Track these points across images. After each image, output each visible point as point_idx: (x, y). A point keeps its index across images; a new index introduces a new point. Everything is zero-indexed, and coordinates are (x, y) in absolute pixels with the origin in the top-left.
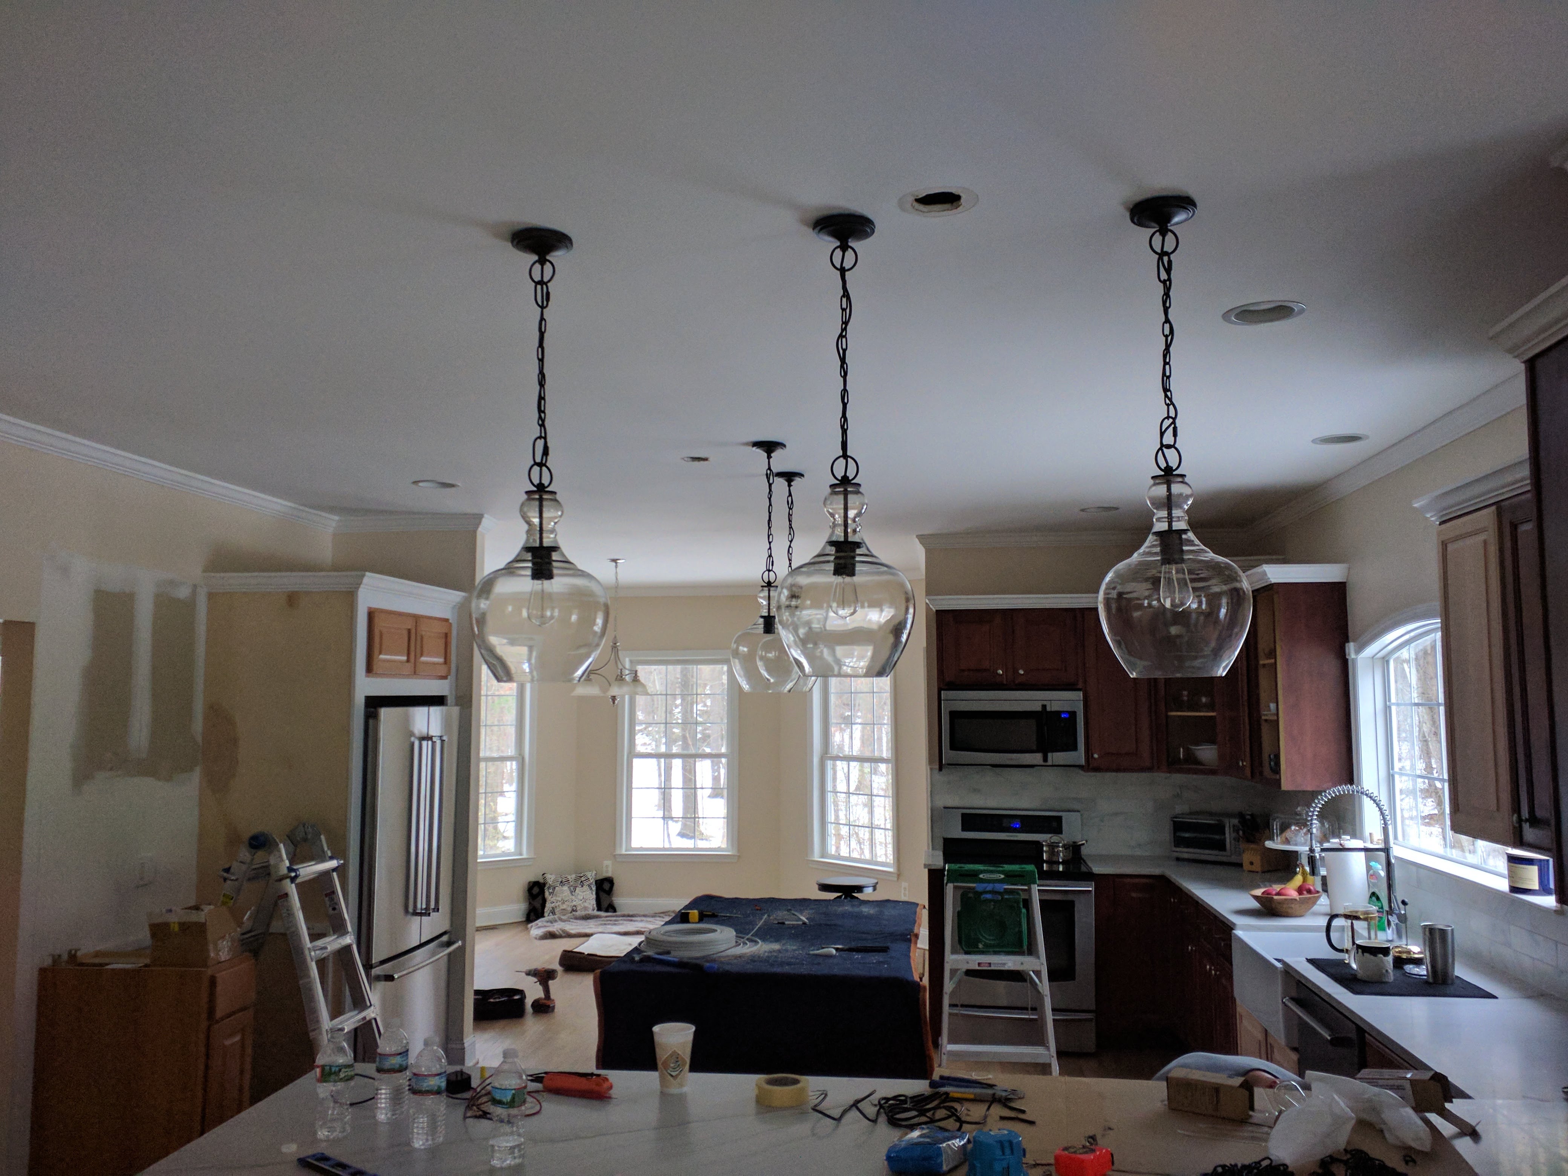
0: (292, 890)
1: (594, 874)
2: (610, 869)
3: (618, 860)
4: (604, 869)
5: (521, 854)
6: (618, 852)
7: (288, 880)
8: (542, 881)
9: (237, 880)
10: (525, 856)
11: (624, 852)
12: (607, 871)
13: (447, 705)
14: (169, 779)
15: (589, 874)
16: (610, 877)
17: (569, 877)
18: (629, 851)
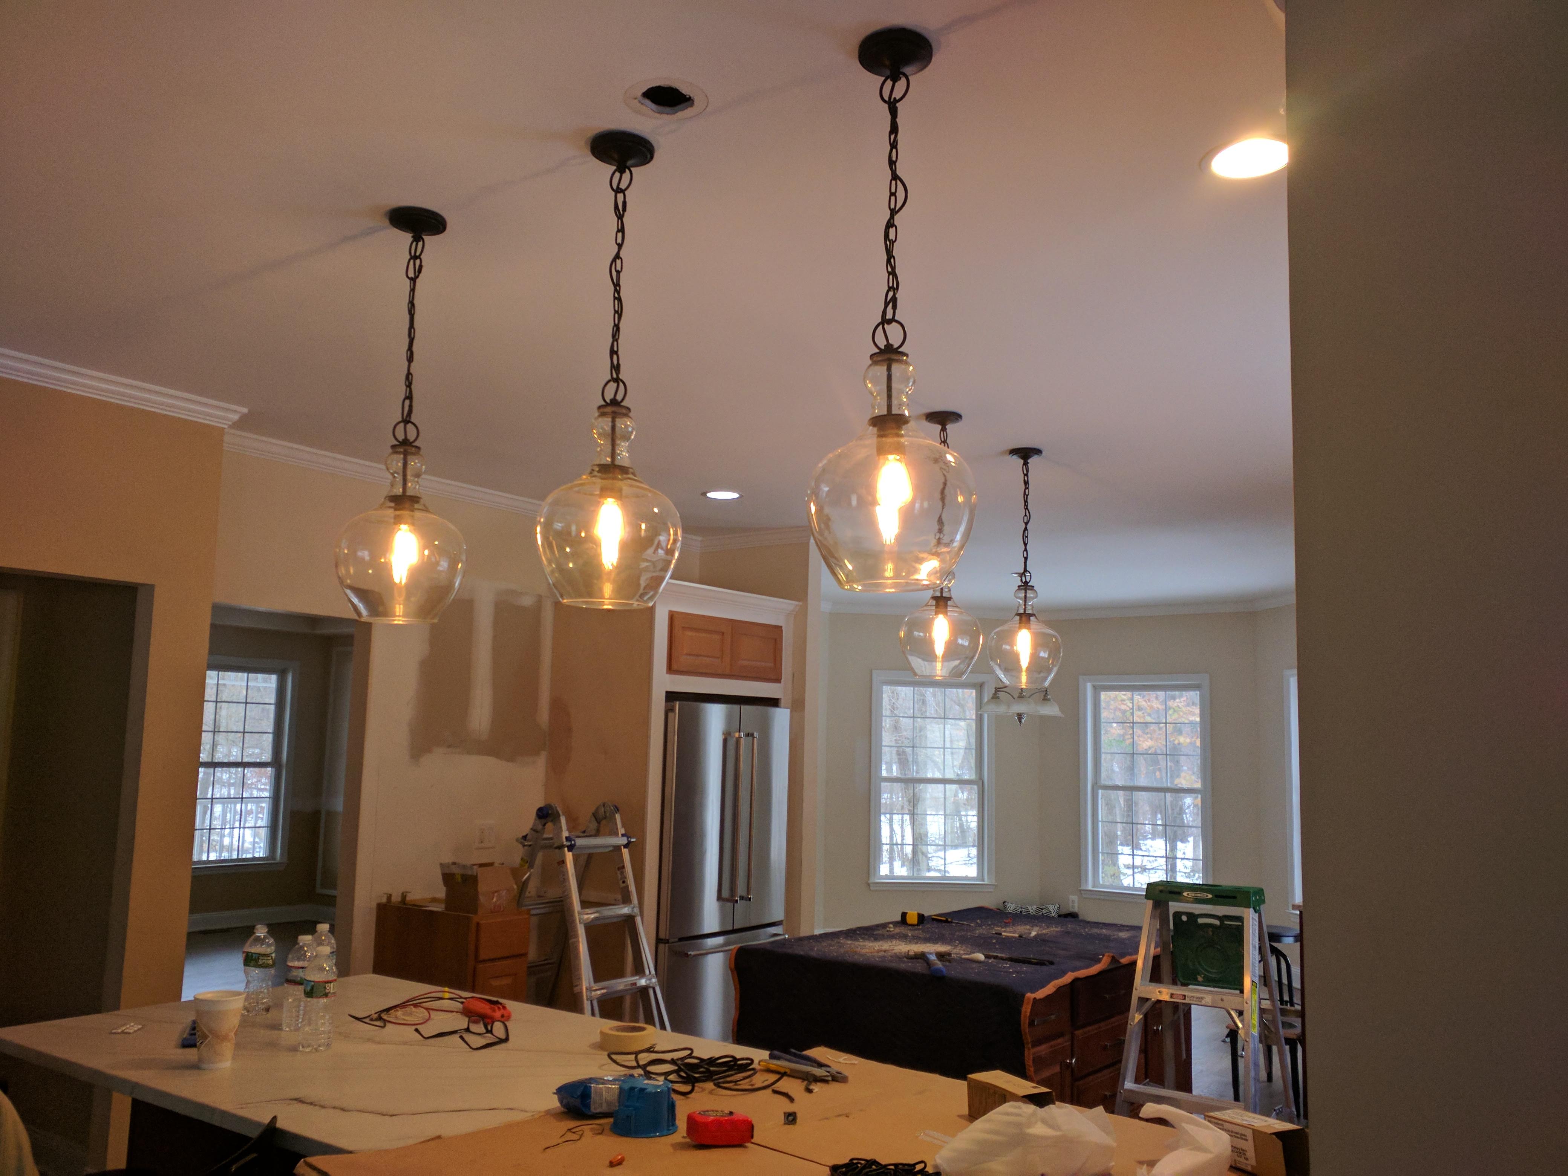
0: (569, 856)
1: (1056, 907)
2: (1076, 905)
3: (1085, 896)
4: (1071, 904)
5: (983, 880)
6: (1083, 887)
7: (566, 849)
8: (1002, 908)
9: (530, 846)
10: (986, 882)
11: (1090, 888)
12: (1073, 907)
13: (781, 708)
14: (511, 759)
15: (1051, 908)
16: (1076, 913)
17: (1030, 908)
18: (1097, 887)
